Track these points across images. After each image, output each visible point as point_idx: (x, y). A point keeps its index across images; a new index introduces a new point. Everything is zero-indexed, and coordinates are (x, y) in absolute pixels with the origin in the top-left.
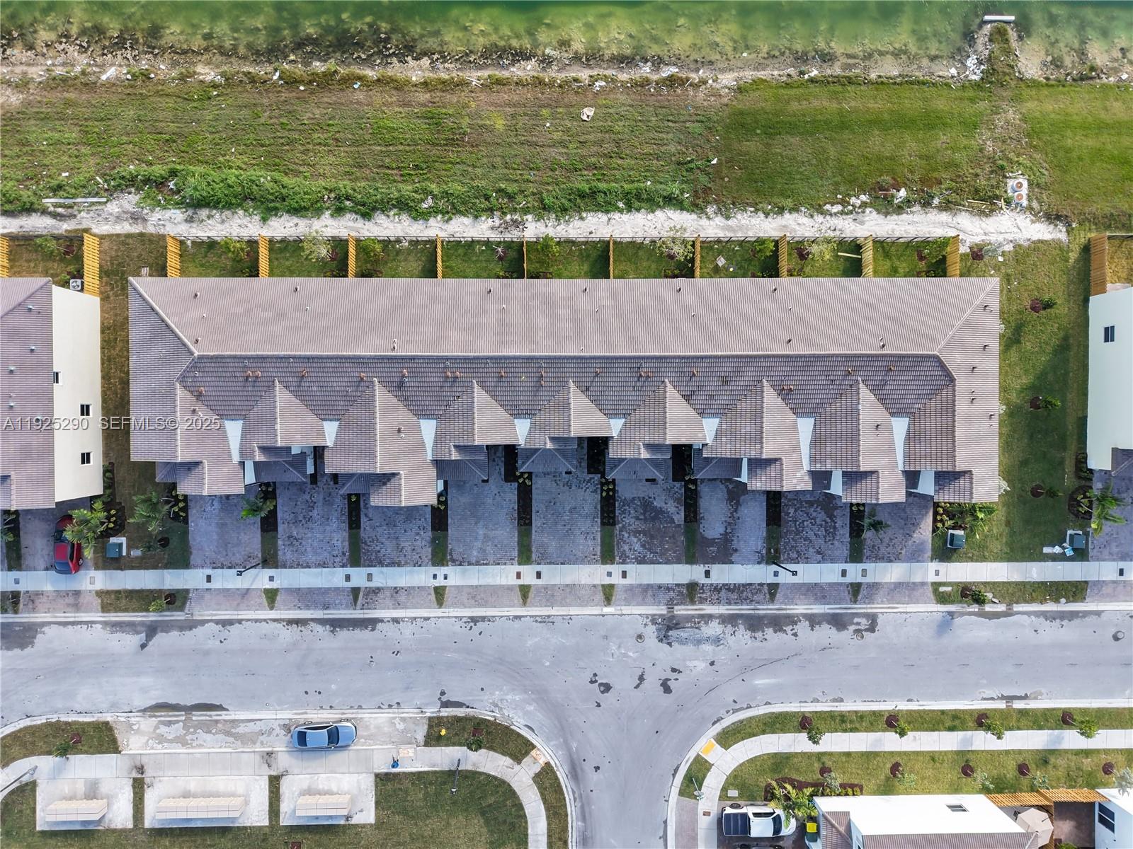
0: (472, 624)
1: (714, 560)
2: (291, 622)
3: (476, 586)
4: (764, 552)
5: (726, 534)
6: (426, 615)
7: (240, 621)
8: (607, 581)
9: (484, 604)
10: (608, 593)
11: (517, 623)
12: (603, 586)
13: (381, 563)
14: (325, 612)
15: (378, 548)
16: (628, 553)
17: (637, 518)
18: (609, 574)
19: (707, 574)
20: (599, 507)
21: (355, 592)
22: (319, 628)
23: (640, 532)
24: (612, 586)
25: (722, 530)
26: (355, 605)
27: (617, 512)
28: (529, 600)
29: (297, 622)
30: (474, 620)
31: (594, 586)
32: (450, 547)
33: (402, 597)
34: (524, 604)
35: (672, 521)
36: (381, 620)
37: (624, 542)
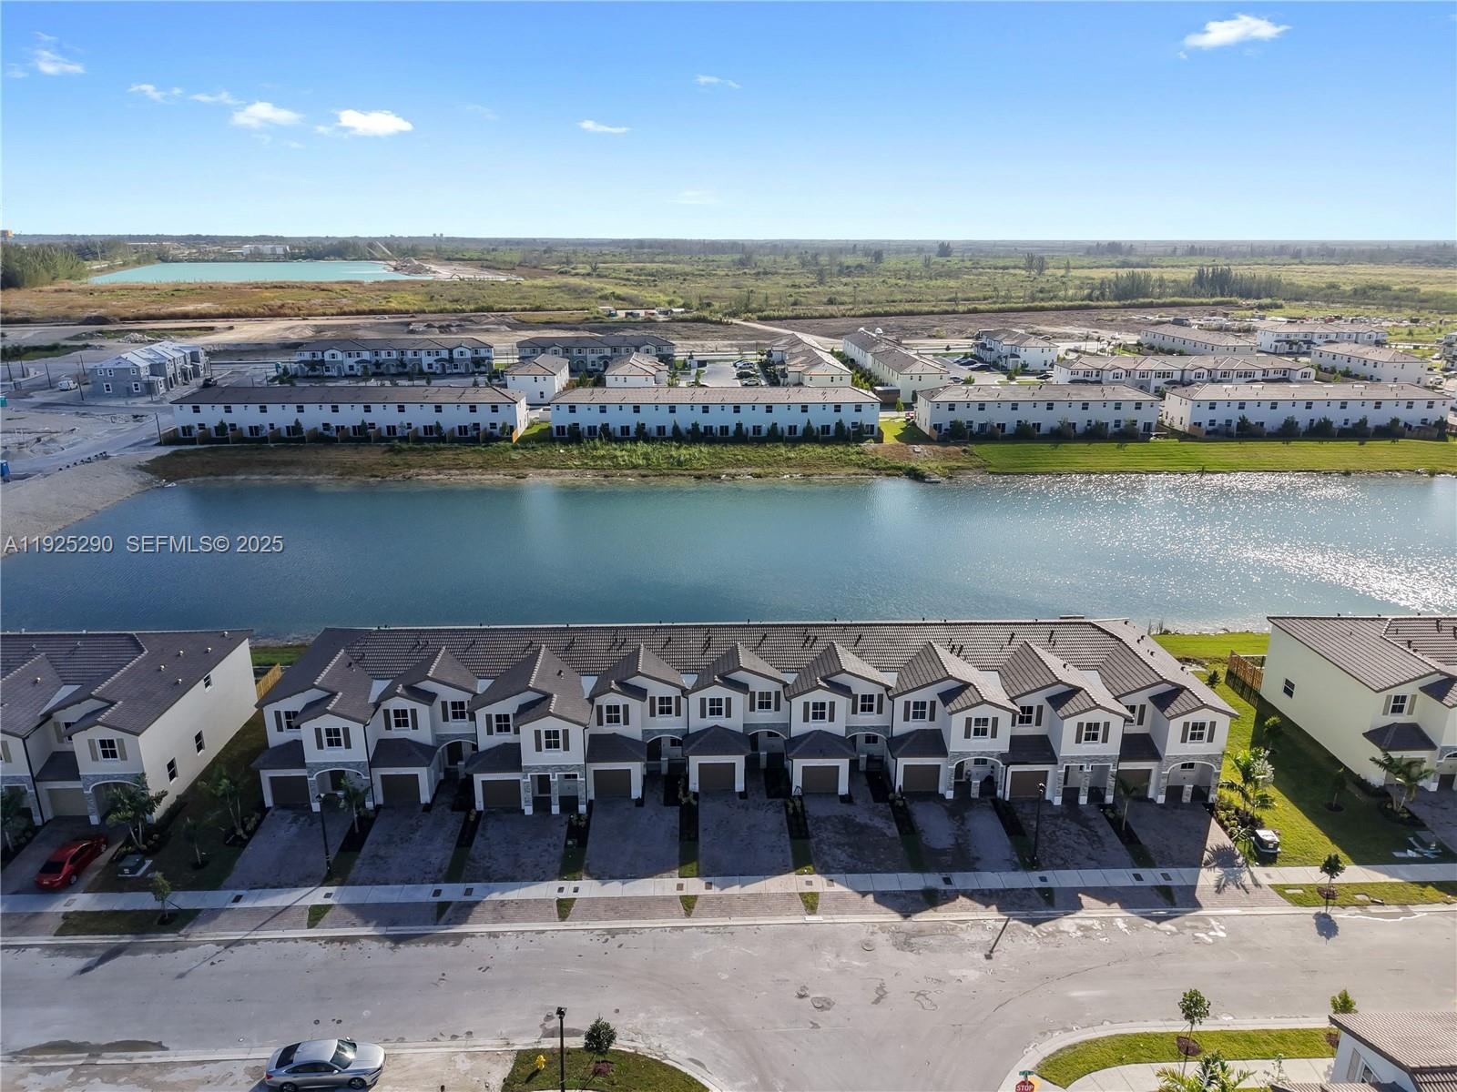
0: (609, 937)
1: (952, 868)
2: (332, 940)
3: (619, 898)
4: (1016, 859)
5: (958, 845)
6: (540, 928)
7: (254, 942)
8: (807, 889)
9: (631, 916)
10: (811, 902)
11: (676, 936)
12: (801, 894)
13: (489, 879)
14: (390, 928)
15: (488, 865)
16: (831, 863)
17: (837, 833)
18: (809, 883)
19: (947, 881)
20: (785, 824)
21: (443, 907)
22: (374, 945)
23: (844, 845)
24: (815, 895)
25: (952, 841)
26: (438, 920)
27: (810, 829)
28: (694, 911)
29: (342, 940)
30: (612, 933)
31: (789, 894)
32: (586, 862)
33: (510, 912)
34: (688, 915)
35: (885, 835)
36: (472, 935)
37: (824, 854)
